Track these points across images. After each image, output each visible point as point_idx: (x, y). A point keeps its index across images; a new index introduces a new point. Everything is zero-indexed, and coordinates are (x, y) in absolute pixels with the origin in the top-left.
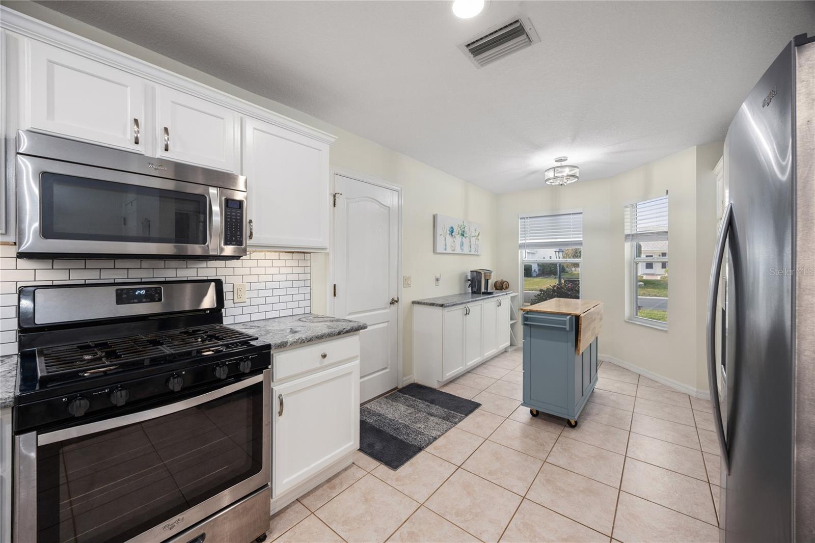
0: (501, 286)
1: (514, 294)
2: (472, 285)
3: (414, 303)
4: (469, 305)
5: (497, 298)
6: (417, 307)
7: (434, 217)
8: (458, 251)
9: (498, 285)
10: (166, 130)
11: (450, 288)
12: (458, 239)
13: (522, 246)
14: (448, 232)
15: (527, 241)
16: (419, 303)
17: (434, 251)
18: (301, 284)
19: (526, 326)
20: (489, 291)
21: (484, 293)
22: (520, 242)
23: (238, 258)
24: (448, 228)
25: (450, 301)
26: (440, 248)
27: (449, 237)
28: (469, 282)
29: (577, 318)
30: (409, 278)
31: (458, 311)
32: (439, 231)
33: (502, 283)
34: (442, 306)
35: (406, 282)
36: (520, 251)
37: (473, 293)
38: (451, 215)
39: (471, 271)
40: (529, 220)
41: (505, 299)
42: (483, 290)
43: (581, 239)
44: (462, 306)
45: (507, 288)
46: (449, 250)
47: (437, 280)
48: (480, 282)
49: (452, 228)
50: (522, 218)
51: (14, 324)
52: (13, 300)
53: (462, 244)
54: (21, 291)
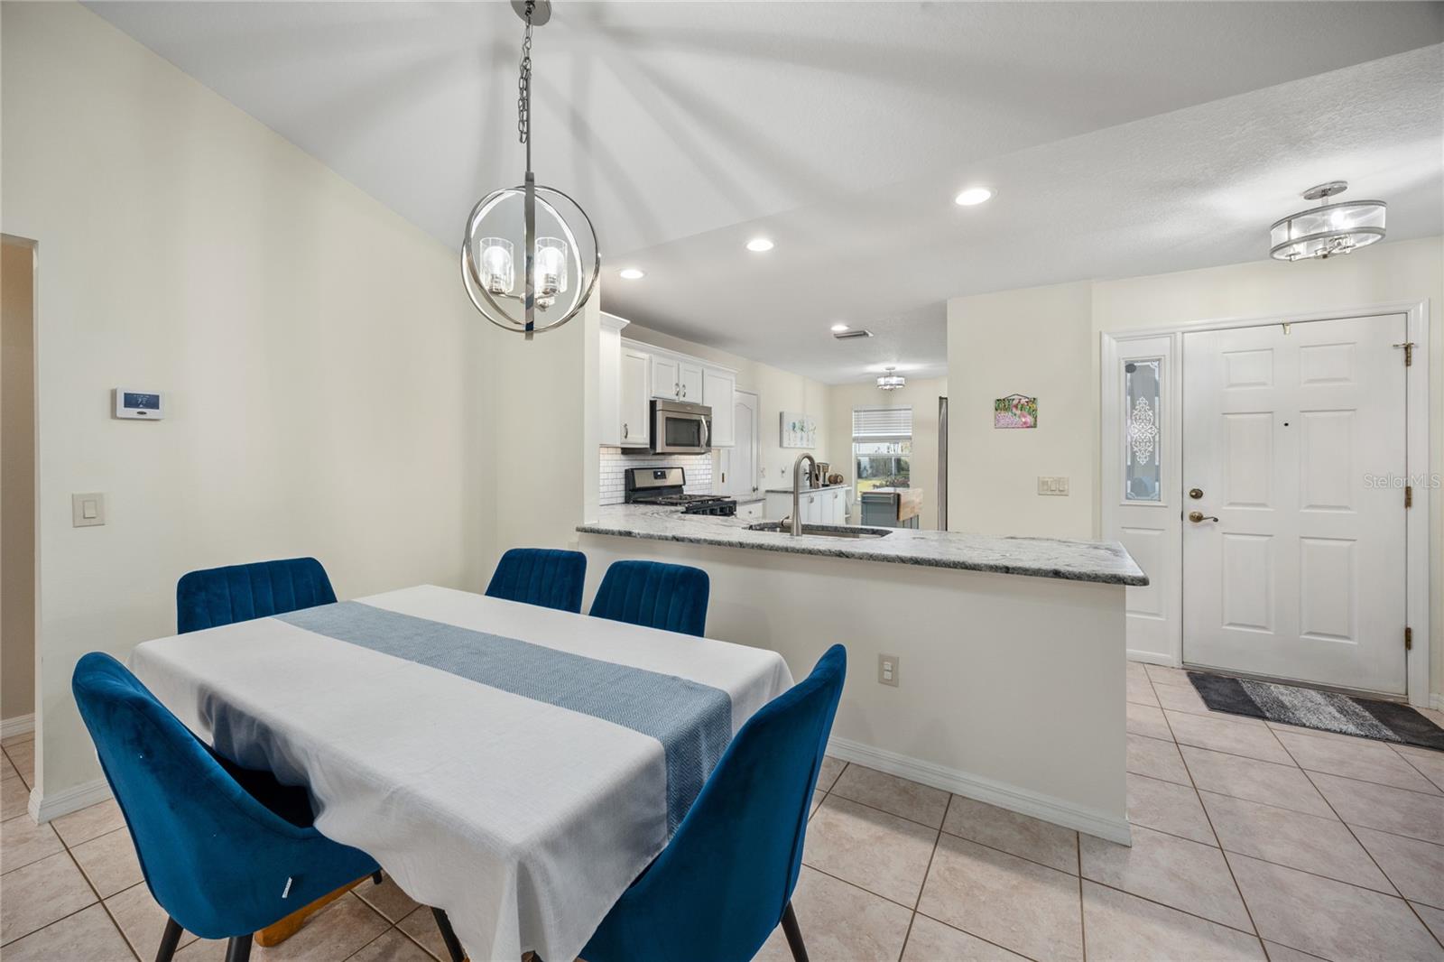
0: (835, 480)
1: (849, 488)
3: (768, 492)
4: (813, 494)
5: (833, 491)
6: (769, 494)
7: (781, 415)
8: (799, 445)
9: (832, 478)
10: (684, 386)
12: (799, 433)
13: (857, 440)
14: (791, 428)
15: (861, 435)
16: (772, 491)
17: (781, 445)
19: (865, 506)
20: (826, 483)
21: (822, 485)
22: (854, 435)
23: (702, 454)
24: (791, 424)
26: (785, 444)
27: (792, 432)
28: (808, 475)
29: (899, 495)
30: (765, 470)
32: (785, 427)
33: (837, 477)
35: (761, 473)
36: (853, 445)
38: (793, 413)
40: (862, 414)
41: (840, 490)
42: (821, 482)
43: (910, 434)
44: (808, 495)
45: (841, 482)
46: (791, 443)
47: (783, 472)
48: (818, 475)
49: (794, 424)
50: (855, 411)
51: (622, 488)
52: (622, 475)
53: (802, 439)
54: (626, 471)
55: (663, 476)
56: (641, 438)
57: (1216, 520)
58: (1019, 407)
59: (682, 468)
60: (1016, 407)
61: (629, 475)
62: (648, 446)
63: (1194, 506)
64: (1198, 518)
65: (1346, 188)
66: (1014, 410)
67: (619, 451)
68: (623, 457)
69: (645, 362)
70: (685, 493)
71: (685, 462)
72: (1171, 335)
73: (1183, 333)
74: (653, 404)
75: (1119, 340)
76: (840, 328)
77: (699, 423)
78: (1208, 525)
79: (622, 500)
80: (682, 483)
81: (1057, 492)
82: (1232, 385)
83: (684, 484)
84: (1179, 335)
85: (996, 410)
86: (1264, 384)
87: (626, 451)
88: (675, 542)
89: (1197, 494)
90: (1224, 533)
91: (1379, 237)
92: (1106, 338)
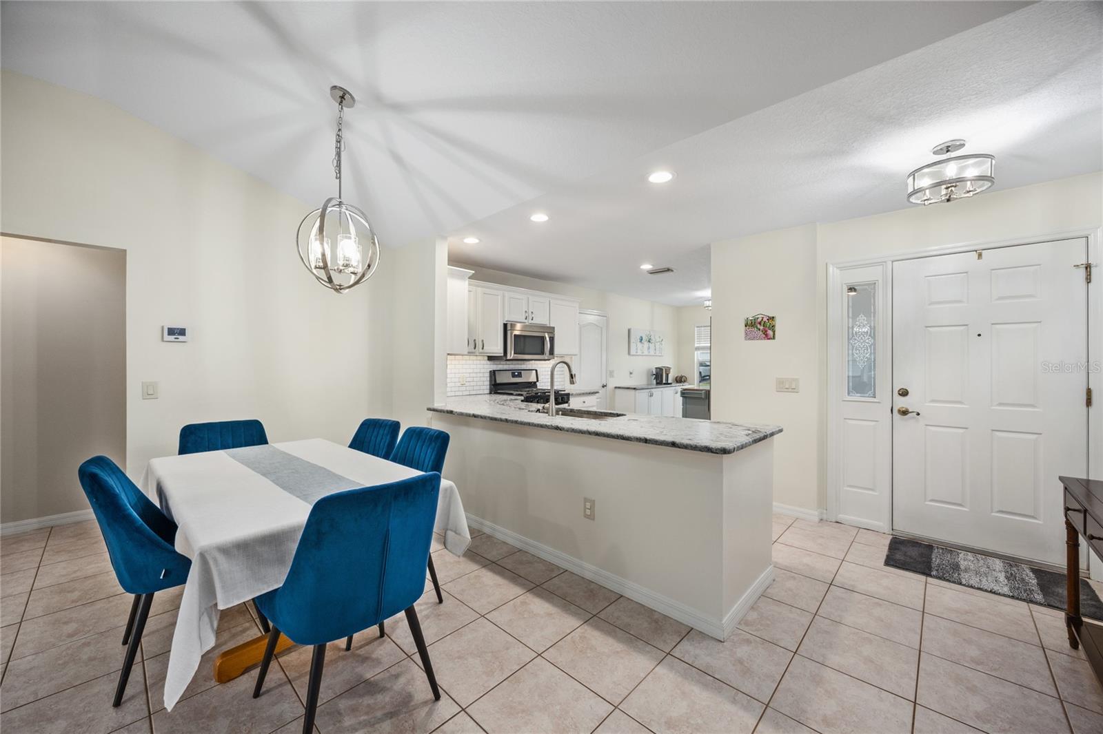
0: (680, 379)
2: (656, 378)
3: (616, 388)
4: (653, 390)
5: (673, 388)
6: (617, 390)
7: (629, 331)
8: (646, 353)
9: (678, 378)
10: (532, 312)
11: (639, 380)
12: (646, 344)
13: (698, 349)
14: (639, 340)
15: (701, 345)
16: (619, 388)
17: (629, 353)
18: (561, 373)
19: (685, 399)
20: (669, 382)
21: (664, 384)
22: (696, 345)
23: (549, 360)
24: (638, 338)
25: (640, 387)
26: (633, 352)
27: (639, 344)
28: (654, 376)
30: (613, 371)
31: (645, 394)
32: (632, 340)
33: (682, 377)
34: (634, 389)
35: (611, 374)
36: (696, 353)
37: (657, 384)
38: (640, 328)
39: (656, 368)
40: (703, 328)
42: (664, 382)
44: (649, 390)
45: (685, 381)
46: (639, 353)
47: (631, 373)
48: (662, 376)
49: (641, 337)
50: (697, 327)
51: (488, 383)
52: (488, 375)
53: (649, 348)
54: (490, 371)
55: (520, 375)
56: (498, 350)
57: (918, 414)
58: (762, 323)
59: (536, 371)
60: (760, 323)
61: (493, 374)
62: (502, 355)
63: (901, 403)
64: (904, 413)
65: (964, 145)
66: (759, 326)
67: (486, 358)
68: (488, 362)
69: (499, 297)
70: (538, 388)
71: (539, 366)
72: (883, 263)
73: (892, 262)
74: (505, 325)
75: (841, 269)
76: (647, 267)
77: (543, 339)
78: (913, 418)
79: (488, 391)
80: (536, 380)
81: (790, 390)
82: (932, 303)
83: (538, 381)
84: (890, 263)
85: (746, 326)
86: (960, 302)
87: (491, 358)
88: (474, 418)
89: (904, 393)
90: (926, 425)
91: (990, 184)
92: (831, 269)
